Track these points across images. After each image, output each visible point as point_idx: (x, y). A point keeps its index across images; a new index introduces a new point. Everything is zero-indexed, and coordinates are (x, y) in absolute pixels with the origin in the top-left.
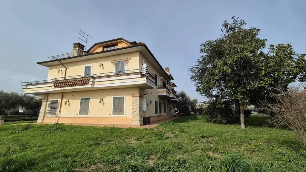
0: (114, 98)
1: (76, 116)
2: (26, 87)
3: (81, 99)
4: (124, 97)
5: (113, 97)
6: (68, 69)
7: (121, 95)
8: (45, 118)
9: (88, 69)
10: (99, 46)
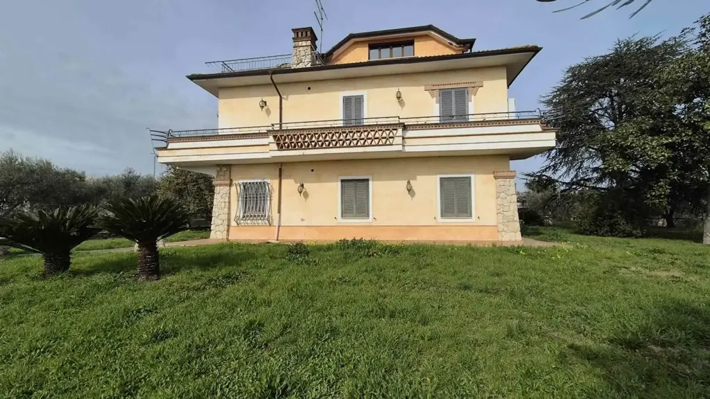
0: (441, 179)
1: (334, 223)
2: (167, 146)
3: (342, 181)
4: (470, 178)
5: (438, 177)
6: (287, 99)
7: (462, 173)
8: (231, 228)
9: (353, 104)
10: (356, 43)
